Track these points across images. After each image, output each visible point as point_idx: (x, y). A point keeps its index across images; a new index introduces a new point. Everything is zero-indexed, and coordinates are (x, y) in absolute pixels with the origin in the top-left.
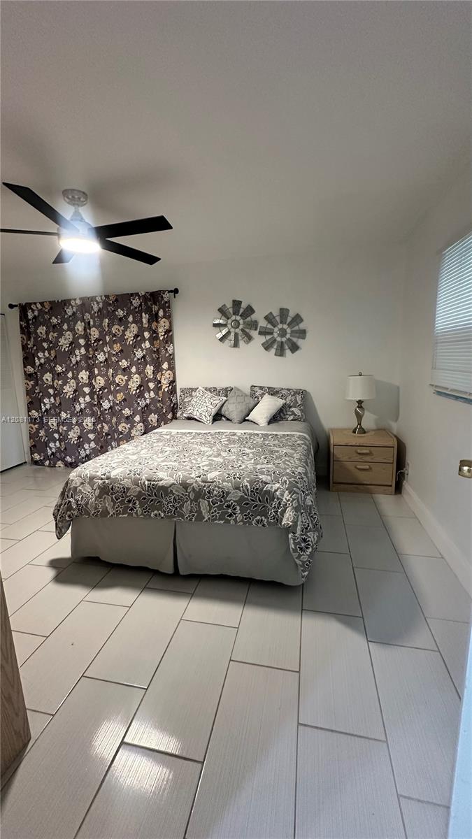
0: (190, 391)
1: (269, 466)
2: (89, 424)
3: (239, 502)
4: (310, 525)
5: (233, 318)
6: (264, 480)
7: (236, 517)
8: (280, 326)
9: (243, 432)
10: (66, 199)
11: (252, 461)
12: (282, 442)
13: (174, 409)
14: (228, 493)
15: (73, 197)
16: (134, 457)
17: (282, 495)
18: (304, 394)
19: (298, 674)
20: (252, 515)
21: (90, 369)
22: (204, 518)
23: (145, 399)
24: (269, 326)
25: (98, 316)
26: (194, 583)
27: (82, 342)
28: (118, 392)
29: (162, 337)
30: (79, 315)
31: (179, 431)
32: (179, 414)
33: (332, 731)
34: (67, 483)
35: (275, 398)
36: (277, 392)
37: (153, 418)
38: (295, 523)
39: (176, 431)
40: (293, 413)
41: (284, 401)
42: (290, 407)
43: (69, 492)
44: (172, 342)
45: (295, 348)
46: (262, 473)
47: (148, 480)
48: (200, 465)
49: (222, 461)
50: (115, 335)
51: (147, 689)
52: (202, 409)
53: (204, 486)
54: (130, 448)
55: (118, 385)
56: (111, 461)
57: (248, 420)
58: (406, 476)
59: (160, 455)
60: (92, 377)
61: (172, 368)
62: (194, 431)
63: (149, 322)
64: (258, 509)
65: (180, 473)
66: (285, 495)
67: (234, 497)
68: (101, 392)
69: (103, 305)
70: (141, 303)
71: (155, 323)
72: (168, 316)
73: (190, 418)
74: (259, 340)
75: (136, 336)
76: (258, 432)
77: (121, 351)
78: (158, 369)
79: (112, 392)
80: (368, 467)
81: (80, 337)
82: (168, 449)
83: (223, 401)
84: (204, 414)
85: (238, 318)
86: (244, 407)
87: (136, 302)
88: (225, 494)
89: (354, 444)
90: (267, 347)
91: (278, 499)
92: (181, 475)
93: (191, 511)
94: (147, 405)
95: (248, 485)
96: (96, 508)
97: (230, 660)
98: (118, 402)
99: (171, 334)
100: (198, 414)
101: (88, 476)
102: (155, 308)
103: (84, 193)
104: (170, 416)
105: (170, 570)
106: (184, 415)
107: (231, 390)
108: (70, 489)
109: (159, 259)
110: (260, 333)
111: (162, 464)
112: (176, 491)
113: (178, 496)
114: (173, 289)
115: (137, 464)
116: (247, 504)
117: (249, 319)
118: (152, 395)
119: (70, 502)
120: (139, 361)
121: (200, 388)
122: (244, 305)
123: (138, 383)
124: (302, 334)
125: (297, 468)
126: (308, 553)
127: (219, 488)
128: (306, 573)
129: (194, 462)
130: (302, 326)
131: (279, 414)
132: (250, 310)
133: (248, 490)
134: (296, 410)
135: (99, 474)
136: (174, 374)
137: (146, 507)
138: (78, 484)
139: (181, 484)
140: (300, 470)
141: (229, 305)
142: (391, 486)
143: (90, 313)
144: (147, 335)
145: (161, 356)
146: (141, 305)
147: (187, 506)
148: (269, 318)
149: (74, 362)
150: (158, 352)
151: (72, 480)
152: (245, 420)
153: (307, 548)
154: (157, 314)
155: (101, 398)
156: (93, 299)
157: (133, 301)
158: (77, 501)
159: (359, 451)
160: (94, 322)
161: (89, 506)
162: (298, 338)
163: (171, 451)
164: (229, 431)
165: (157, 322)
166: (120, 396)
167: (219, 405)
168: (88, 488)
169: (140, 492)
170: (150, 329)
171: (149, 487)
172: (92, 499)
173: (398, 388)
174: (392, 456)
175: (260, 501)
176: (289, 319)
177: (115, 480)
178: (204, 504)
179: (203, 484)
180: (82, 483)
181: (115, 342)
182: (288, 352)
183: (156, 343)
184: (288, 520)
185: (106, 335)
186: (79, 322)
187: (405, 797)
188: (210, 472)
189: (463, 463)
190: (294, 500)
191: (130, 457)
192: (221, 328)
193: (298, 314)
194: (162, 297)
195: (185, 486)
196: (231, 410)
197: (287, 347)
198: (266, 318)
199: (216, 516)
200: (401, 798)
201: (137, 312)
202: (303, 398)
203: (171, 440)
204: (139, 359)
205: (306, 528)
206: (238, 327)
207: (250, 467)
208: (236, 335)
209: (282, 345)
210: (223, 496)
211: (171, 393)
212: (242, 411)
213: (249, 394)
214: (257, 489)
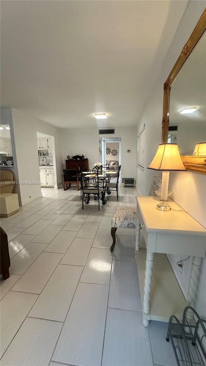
5: (107, 150)
8: (114, 152)
36: (114, 161)
74: (111, 154)
90: (112, 155)
124: (117, 153)
132: (110, 149)
134: (116, 164)
193: (116, 150)
197: (115, 155)
208: (108, 153)
213: (110, 161)
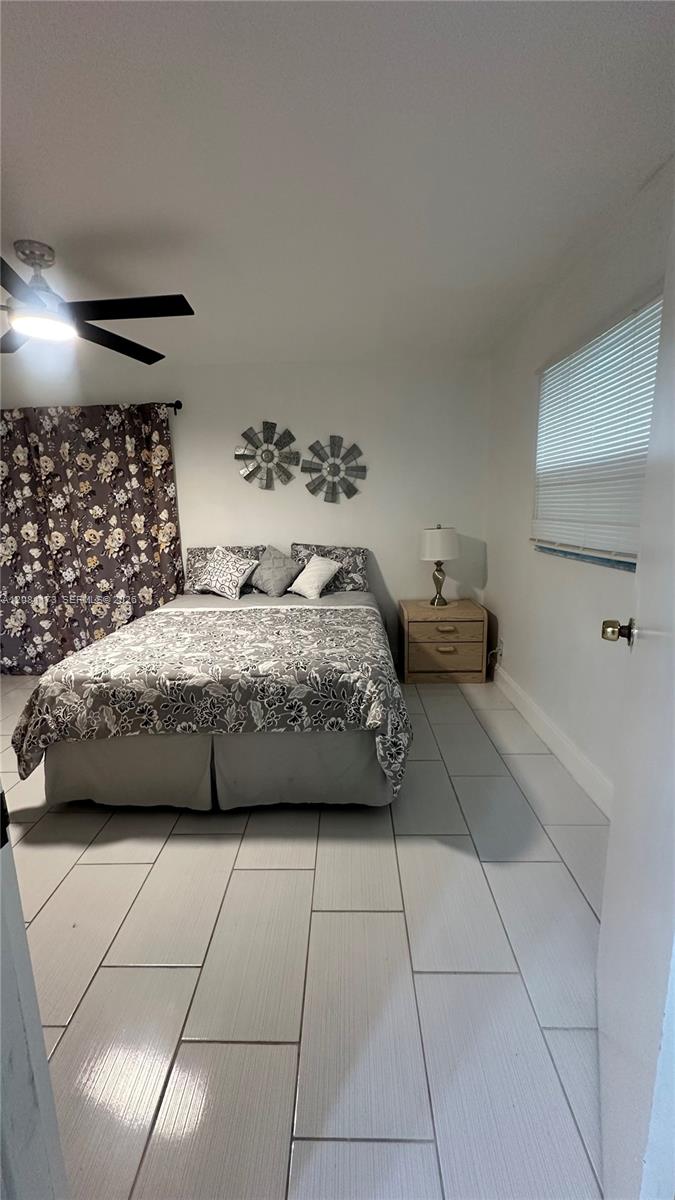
0: (203, 553)
1: (341, 650)
2: (42, 606)
3: (305, 701)
4: (401, 724)
5: (265, 446)
6: (338, 667)
7: (302, 721)
8: (331, 460)
9: (289, 607)
10: (20, 254)
11: (315, 645)
12: (346, 619)
13: (179, 579)
14: (290, 690)
15: (32, 253)
16: (140, 649)
17: (365, 687)
18: (365, 553)
19: (401, 914)
20: (324, 717)
21: (40, 520)
22: (257, 726)
23: (133, 565)
24: (316, 460)
25: (52, 439)
26: (243, 820)
27: (25, 477)
28: (88, 555)
29: (158, 473)
30: (18, 435)
31: (195, 610)
32: (187, 587)
33: (455, 973)
34: (36, 693)
35: (327, 560)
36: (330, 552)
37: (146, 593)
38: (384, 721)
39: (191, 610)
40: (353, 581)
41: (340, 564)
42: (349, 572)
43: (41, 705)
44: (173, 481)
45: (351, 491)
46: (335, 659)
47: (170, 680)
48: (243, 654)
49: (272, 647)
50: (81, 469)
51: (202, 967)
52: (224, 578)
53: (255, 682)
54: (126, 636)
55: (89, 545)
56: (105, 655)
57: (290, 592)
58: (498, 657)
59: (178, 644)
60: (43, 531)
61: (174, 518)
62: (218, 609)
63: (137, 449)
64: (332, 708)
65: (217, 666)
66: (369, 686)
67: (299, 693)
68: (59, 556)
69: (60, 422)
70: (123, 421)
71: (145, 452)
72: (166, 442)
73: (204, 592)
74: (301, 479)
75: (116, 471)
76: (311, 607)
77: (92, 493)
78: (152, 519)
79: (78, 556)
80: (452, 649)
81: (22, 470)
82: (186, 635)
83: (254, 566)
84: (227, 584)
85: (272, 447)
86: (285, 574)
87: (114, 419)
88: (285, 691)
89: (434, 618)
91: (359, 692)
92: (219, 669)
93: (237, 719)
94: (135, 575)
95: (318, 676)
96: (89, 726)
97: (312, 911)
98: (89, 570)
99: (171, 468)
100: (218, 585)
101: (73, 678)
102: (146, 429)
103: (50, 248)
104: (172, 590)
105: (207, 806)
106: (197, 587)
107: (264, 549)
108: (43, 701)
109: (163, 357)
110: (304, 470)
111: (187, 656)
112: (214, 692)
113: (217, 698)
114: (174, 402)
115: (147, 657)
116: (316, 702)
117: (286, 449)
118: (144, 558)
119: (44, 719)
120: (122, 509)
121: (218, 547)
122: (279, 430)
123: (121, 541)
124: (362, 471)
125: (377, 650)
126: (400, 761)
127: (277, 683)
128: (398, 787)
129: (232, 650)
130: (361, 461)
131: (334, 582)
132: (288, 437)
133: (317, 683)
134: (356, 577)
135: (90, 675)
136: (178, 528)
137: (170, 719)
138: (57, 692)
139: (221, 682)
140: (381, 653)
141: (258, 428)
142: (480, 671)
143: (38, 434)
144: (133, 469)
145: (157, 500)
146: (122, 423)
147: (231, 713)
148: (315, 449)
149: (12, 510)
150: (151, 494)
151: (46, 688)
152: (286, 592)
153: (399, 754)
154: (149, 437)
155: (61, 565)
156: (42, 411)
157: (110, 418)
158: (57, 718)
159: (441, 628)
160: (46, 447)
161: (77, 724)
162: (356, 477)
163: (192, 638)
164: (268, 607)
165: (150, 449)
166: (92, 562)
167: (248, 572)
168: (75, 697)
169: (159, 697)
170: (137, 460)
171: (172, 688)
172: (81, 712)
173: (485, 544)
174: (481, 633)
175: (335, 697)
176: (343, 452)
177: (119, 682)
178: (255, 707)
179: (253, 680)
180: (63, 691)
181: (81, 479)
182: (342, 497)
183: (149, 482)
184: (374, 718)
185: (66, 467)
186: (19, 447)
187: (549, 1029)
188: (261, 663)
189: (606, 624)
190: (380, 691)
191: (132, 648)
192: (248, 462)
193: (355, 445)
194: (157, 413)
195: (227, 683)
196: (265, 578)
197: (341, 490)
198: (311, 448)
199: (274, 723)
200: (545, 1032)
201: (116, 435)
202: (365, 561)
203: (186, 623)
204: (121, 505)
205: (396, 729)
206: (271, 460)
207: (316, 653)
208: (269, 471)
209: (333, 487)
210: (284, 694)
211: (174, 556)
212: (281, 580)
213: (289, 555)
214: (330, 681)
